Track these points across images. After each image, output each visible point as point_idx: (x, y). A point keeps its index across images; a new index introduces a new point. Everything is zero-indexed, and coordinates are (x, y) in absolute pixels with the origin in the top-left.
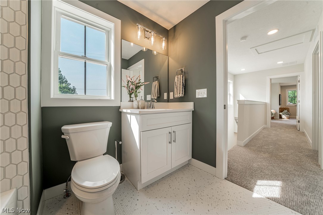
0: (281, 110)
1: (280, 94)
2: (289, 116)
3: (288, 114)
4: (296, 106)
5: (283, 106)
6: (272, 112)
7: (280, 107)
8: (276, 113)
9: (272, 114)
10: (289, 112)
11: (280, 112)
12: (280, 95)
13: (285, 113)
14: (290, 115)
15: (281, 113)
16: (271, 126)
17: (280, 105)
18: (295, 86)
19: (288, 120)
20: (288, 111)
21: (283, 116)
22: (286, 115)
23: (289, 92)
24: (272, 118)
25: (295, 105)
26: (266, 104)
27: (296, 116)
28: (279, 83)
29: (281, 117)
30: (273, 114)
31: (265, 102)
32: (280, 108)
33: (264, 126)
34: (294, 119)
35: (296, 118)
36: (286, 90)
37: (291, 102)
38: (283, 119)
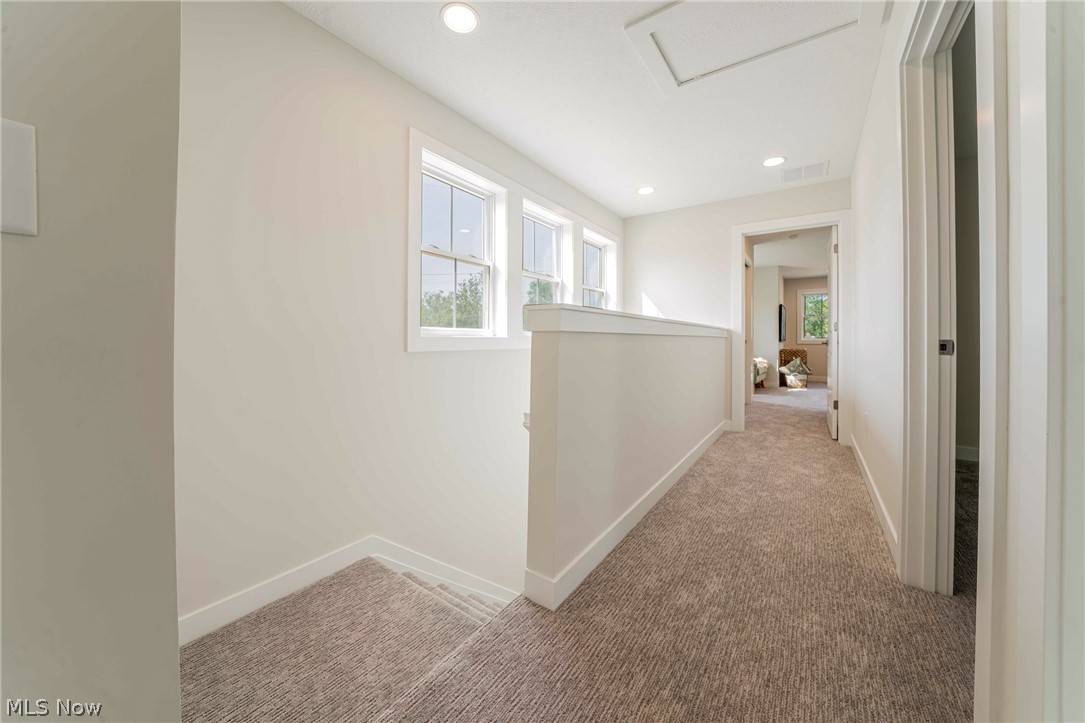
0: (786, 358)
1: (782, 303)
2: (804, 377)
3: (803, 372)
4: (826, 344)
5: (790, 346)
6: (755, 366)
7: (782, 346)
8: (770, 368)
9: (757, 372)
10: (805, 363)
11: (780, 366)
12: (781, 306)
13: (794, 367)
14: (808, 374)
15: (784, 369)
16: (748, 424)
17: (780, 340)
18: (822, 280)
19: (805, 390)
20: (804, 361)
21: (790, 379)
22: (799, 373)
23: (807, 299)
24: (759, 386)
25: (824, 340)
26: (728, 336)
27: (826, 375)
28: (780, 267)
29: (783, 383)
30: (760, 372)
31: (727, 327)
32: (781, 352)
33: (723, 424)
34: (821, 388)
35: (826, 383)
36: (799, 291)
37: (812, 334)
38: (791, 387)
